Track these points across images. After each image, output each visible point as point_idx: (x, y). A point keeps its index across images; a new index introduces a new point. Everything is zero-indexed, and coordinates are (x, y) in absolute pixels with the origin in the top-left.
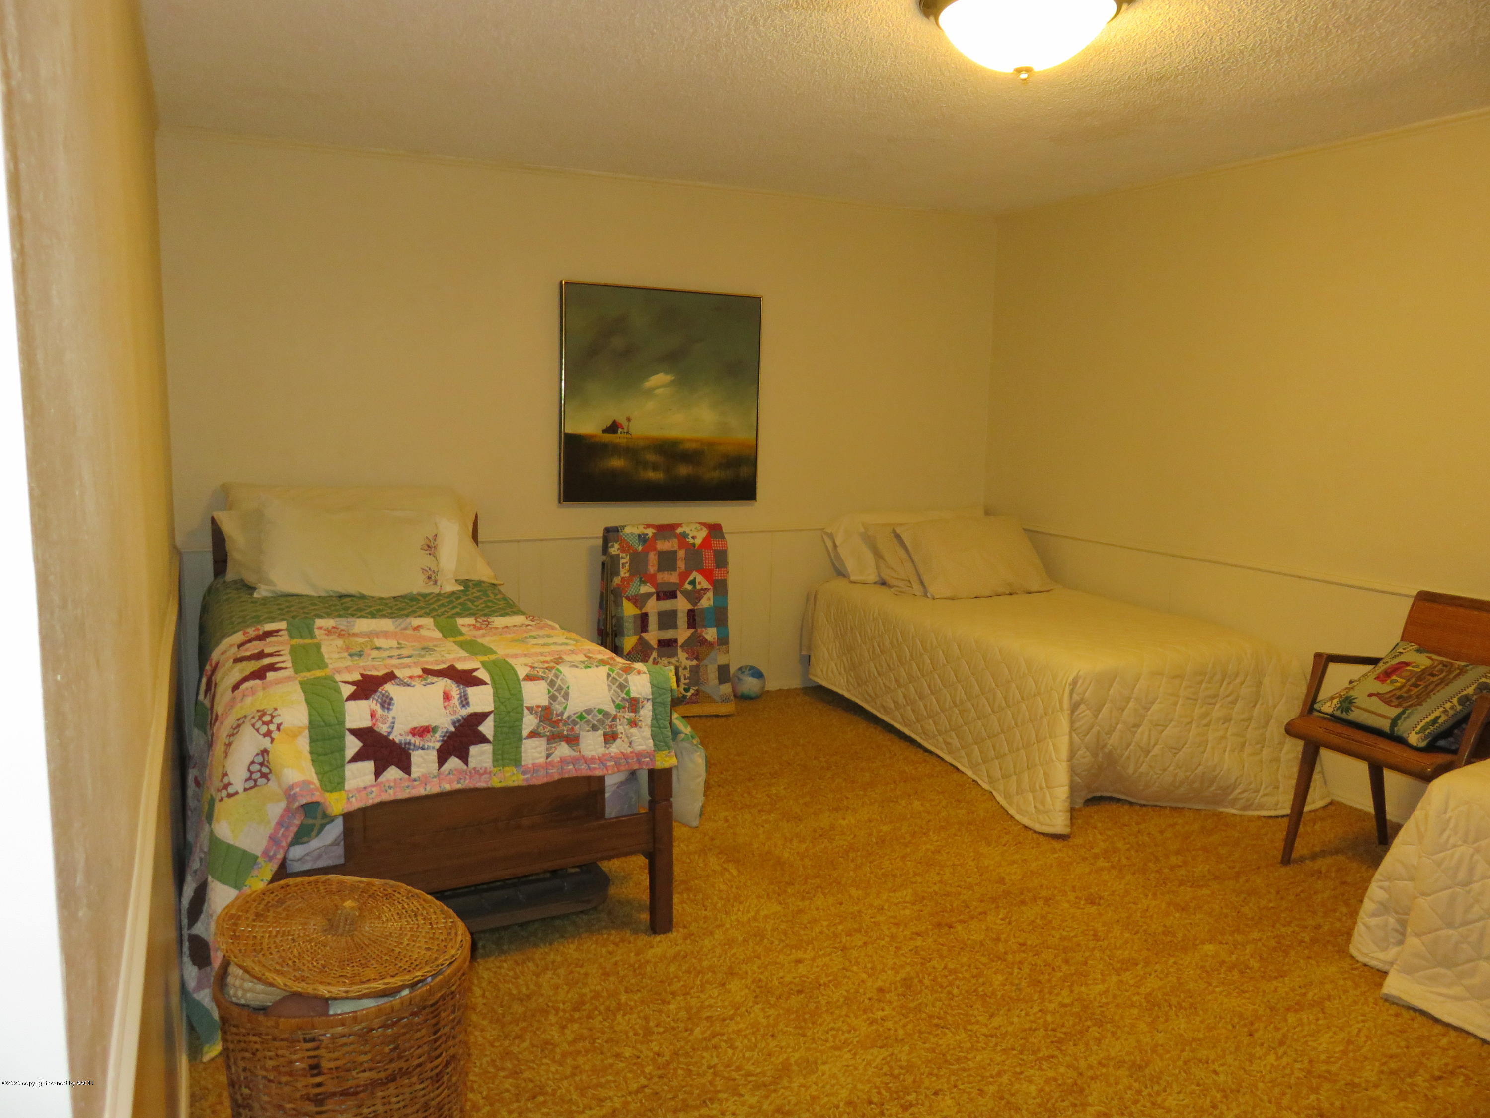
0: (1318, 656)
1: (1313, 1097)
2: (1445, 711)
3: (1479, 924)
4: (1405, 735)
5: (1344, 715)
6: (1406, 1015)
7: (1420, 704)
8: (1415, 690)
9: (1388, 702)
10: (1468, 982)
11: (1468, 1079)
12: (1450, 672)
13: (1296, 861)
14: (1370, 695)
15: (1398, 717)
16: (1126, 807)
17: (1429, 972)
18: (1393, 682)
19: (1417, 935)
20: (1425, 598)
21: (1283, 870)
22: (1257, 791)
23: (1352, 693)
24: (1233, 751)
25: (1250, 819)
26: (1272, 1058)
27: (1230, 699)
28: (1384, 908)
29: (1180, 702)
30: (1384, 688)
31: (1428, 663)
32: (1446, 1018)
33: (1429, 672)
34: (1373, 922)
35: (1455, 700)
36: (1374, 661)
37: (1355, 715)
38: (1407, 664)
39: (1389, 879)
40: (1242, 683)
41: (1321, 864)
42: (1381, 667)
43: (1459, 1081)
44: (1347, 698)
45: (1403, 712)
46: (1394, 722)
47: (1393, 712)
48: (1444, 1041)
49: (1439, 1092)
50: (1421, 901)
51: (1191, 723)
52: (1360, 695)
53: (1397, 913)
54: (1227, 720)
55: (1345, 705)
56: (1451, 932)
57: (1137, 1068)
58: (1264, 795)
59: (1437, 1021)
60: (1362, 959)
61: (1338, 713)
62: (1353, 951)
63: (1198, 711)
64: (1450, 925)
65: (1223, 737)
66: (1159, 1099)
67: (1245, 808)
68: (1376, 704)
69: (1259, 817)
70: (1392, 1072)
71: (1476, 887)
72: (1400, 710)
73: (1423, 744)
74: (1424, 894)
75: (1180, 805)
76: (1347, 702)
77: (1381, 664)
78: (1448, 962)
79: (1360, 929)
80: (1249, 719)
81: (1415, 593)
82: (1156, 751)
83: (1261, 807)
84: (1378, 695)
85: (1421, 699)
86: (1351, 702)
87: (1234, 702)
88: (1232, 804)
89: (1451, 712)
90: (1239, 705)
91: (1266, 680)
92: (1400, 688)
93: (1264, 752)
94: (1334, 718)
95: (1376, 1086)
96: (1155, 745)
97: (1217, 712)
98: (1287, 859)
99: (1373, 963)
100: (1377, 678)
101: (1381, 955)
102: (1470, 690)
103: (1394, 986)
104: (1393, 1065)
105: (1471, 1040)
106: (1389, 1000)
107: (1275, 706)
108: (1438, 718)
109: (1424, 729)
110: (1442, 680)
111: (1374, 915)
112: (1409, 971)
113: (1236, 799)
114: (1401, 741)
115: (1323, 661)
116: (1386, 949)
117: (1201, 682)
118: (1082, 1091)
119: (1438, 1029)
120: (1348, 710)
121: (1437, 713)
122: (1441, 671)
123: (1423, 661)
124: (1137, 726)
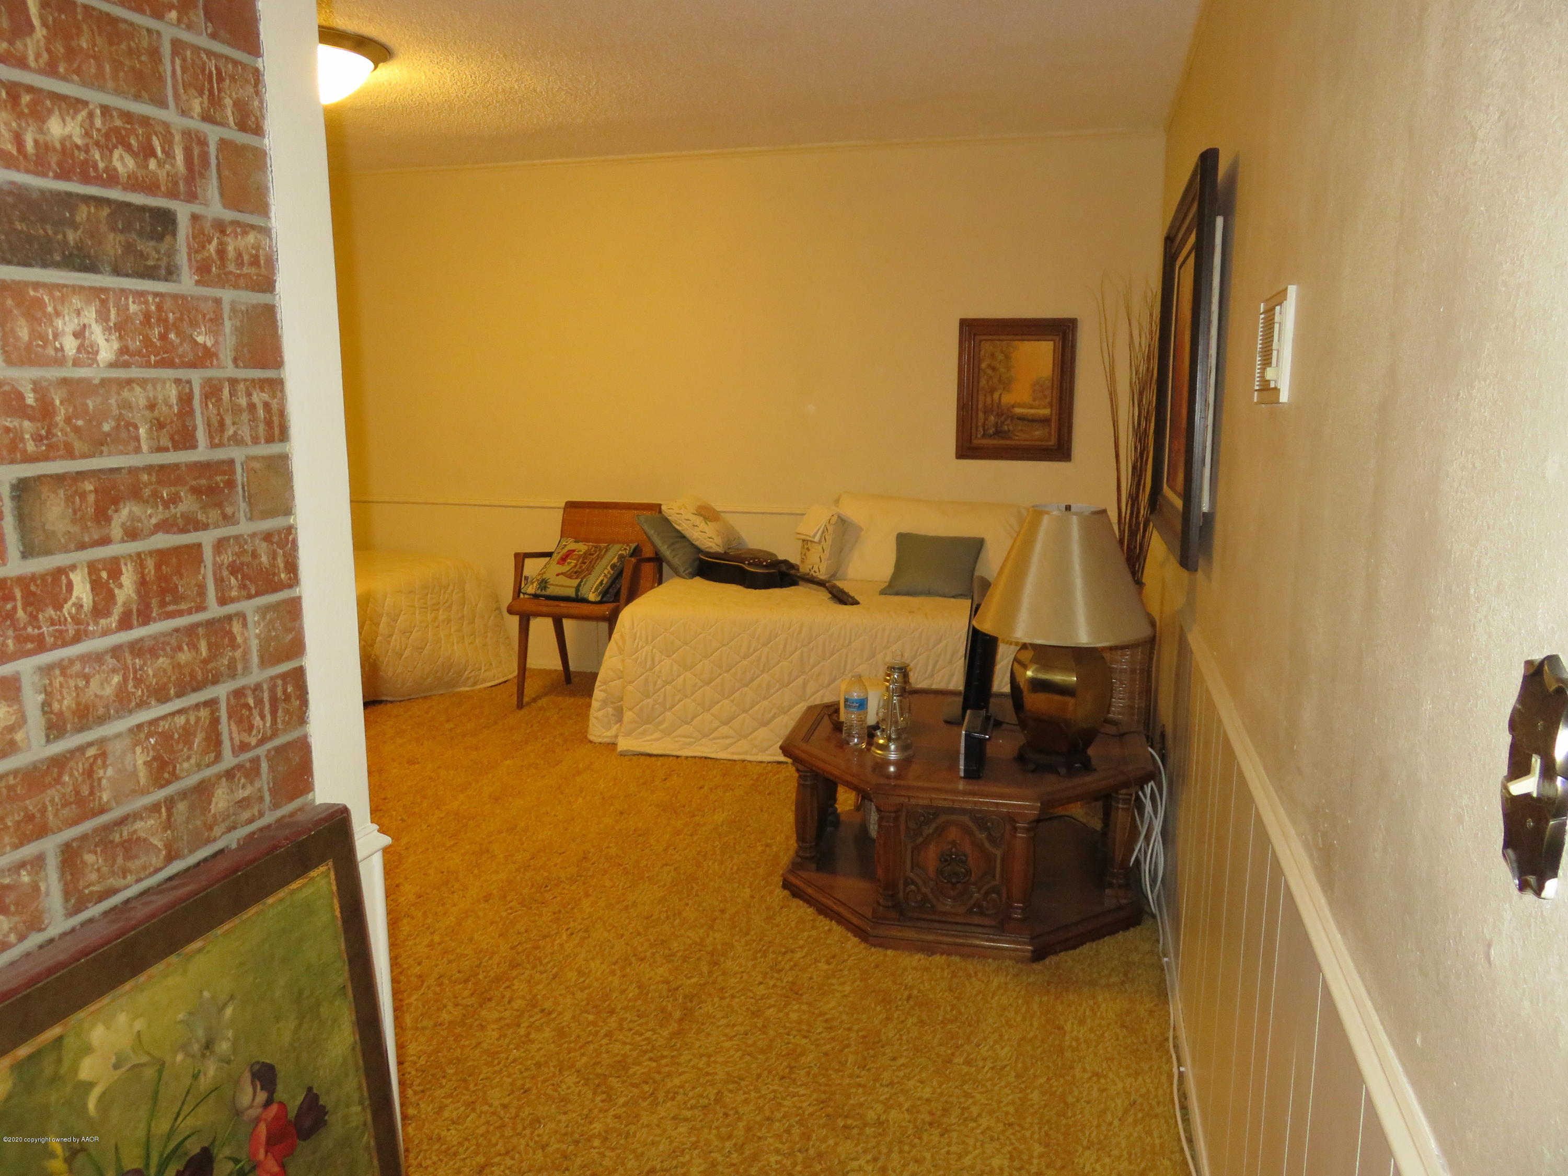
0: (517, 555)
1: (612, 808)
2: (605, 576)
3: (663, 690)
4: (586, 596)
5: (544, 593)
6: (635, 758)
7: (590, 574)
8: (584, 566)
9: (570, 577)
10: (662, 727)
11: (678, 775)
12: (600, 551)
13: (528, 704)
14: (558, 575)
15: (579, 585)
16: (389, 705)
17: (640, 730)
18: (569, 563)
19: (630, 709)
20: (571, 506)
21: (522, 712)
22: (480, 669)
23: (544, 576)
24: (458, 643)
25: (480, 691)
26: (580, 800)
27: (447, 605)
28: (605, 703)
29: (417, 612)
30: (565, 568)
31: (586, 548)
32: (655, 752)
33: (588, 554)
34: (600, 714)
35: (609, 568)
36: (549, 555)
37: (551, 591)
38: (574, 551)
39: (605, 683)
40: (453, 591)
41: (543, 702)
42: (556, 557)
43: (675, 777)
44: (543, 580)
45: (581, 581)
46: (577, 589)
47: (575, 582)
48: (659, 763)
49: (668, 785)
50: (630, 688)
51: (427, 626)
52: (550, 575)
53: (613, 703)
54: (449, 621)
55: (543, 585)
56: (649, 700)
57: (512, 829)
58: (485, 671)
59: (650, 755)
60: (598, 740)
61: (539, 592)
62: (591, 738)
63: (430, 617)
64: (648, 696)
65: (450, 635)
66: (534, 838)
67: (475, 684)
68: (563, 580)
69: (485, 689)
70: (644, 784)
71: (657, 668)
72: (579, 580)
73: (599, 599)
74: (630, 683)
75: (428, 694)
76: (544, 584)
77: (555, 555)
78: (649, 721)
79: (592, 721)
80: (463, 617)
81: (563, 505)
82: (407, 653)
83: (484, 681)
84: (562, 574)
85: (590, 570)
86: (546, 582)
87: (450, 607)
88: (464, 684)
89: (609, 576)
90: (454, 608)
91: (468, 587)
92: (575, 566)
93: (477, 641)
94: (536, 596)
95: (639, 792)
96: (406, 648)
97: (442, 616)
98: (520, 705)
99: (605, 740)
100: (558, 563)
101: (609, 734)
102: (615, 560)
103: (624, 744)
104: (642, 781)
105: (671, 758)
106: (623, 754)
107: (477, 605)
108: (602, 581)
109: (597, 589)
110: (598, 556)
111: (600, 710)
112: (628, 734)
113: (468, 679)
114: (585, 601)
115: (520, 558)
116: (610, 728)
117: (427, 595)
118: (488, 851)
119: (654, 759)
120: (545, 588)
121: (601, 578)
122: (596, 552)
123: (582, 547)
124: (391, 636)
